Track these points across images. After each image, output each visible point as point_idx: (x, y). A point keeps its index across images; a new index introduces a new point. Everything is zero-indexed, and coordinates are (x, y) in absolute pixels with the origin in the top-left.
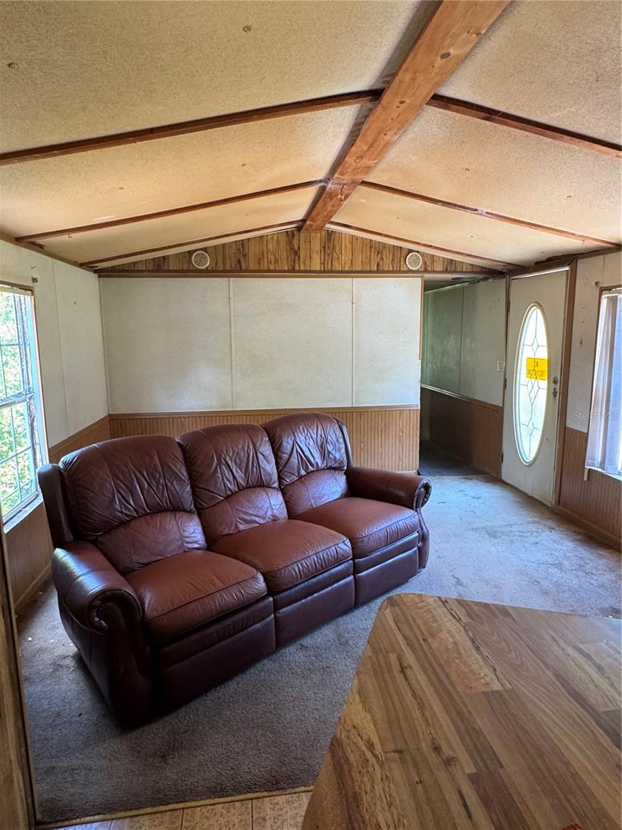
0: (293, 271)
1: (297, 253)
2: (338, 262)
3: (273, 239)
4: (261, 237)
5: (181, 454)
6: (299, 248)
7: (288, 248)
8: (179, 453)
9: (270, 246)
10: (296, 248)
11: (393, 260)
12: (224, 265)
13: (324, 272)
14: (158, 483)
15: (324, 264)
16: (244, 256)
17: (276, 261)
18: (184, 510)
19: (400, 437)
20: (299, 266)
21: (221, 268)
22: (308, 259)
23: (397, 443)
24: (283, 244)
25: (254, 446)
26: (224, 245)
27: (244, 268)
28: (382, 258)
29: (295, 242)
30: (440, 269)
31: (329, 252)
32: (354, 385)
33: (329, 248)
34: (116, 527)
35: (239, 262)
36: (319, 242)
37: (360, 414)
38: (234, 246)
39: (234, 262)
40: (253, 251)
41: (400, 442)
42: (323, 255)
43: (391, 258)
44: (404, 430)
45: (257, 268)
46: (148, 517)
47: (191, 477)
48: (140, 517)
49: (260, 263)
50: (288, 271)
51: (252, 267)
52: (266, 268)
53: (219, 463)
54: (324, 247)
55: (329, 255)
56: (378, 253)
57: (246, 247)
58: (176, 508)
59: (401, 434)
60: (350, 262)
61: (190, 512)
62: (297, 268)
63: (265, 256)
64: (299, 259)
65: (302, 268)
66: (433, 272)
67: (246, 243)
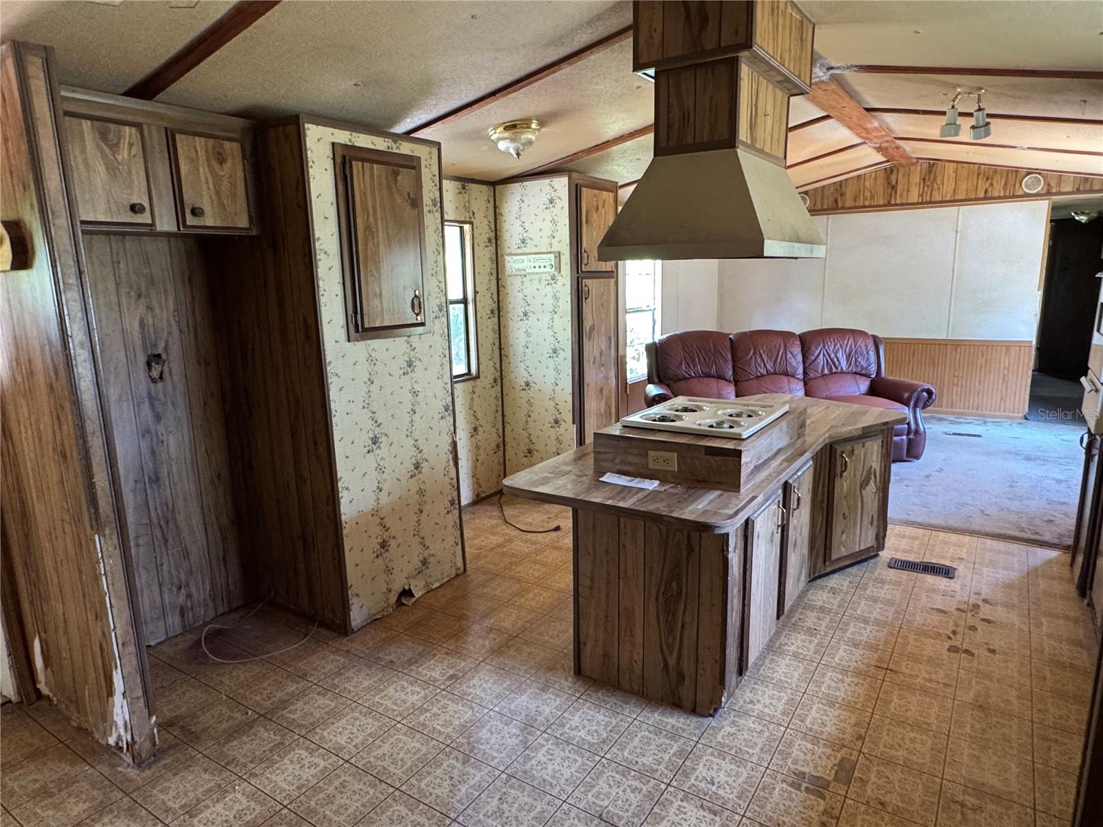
0: (888, 205)
1: (894, 188)
2: (939, 192)
3: (870, 176)
4: (859, 176)
5: (730, 344)
6: (897, 183)
7: (885, 184)
8: (728, 344)
9: (867, 184)
10: (894, 183)
11: (1006, 184)
12: (822, 205)
13: (922, 203)
14: (710, 359)
15: (922, 195)
16: (842, 195)
17: (872, 198)
18: (726, 380)
19: (1004, 375)
20: (895, 199)
21: (819, 207)
22: (905, 192)
23: (1001, 381)
24: (881, 181)
25: (785, 346)
26: (823, 187)
27: (840, 206)
28: (991, 184)
29: (893, 177)
30: (1069, 189)
31: (929, 183)
32: (951, 317)
33: (929, 180)
34: (680, 380)
35: (836, 200)
36: (918, 175)
37: (956, 348)
38: (832, 187)
39: (832, 200)
40: (850, 191)
41: (1004, 380)
42: (922, 186)
43: (1003, 183)
44: (1011, 368)
45: (852, 205)
46: (701, 379)
47: (733, 360)
48: (696, 377)
49: (855, 201)
50: (884, 205)
51: (848, 204)
52: (861, 204)
53: (755, 353)
54: (924, 180)
55: (928, 186)
56: (988, 179)
57: (844, 187)
58: (720, 377)
59: (1006, 372)
60: (952, 191)
61: (729, 381)
62: (893, 202)
63: (862, 193)
64: (896, 193)
65: (898, 201)
66: (1059, 193)
67: (843, 183)
